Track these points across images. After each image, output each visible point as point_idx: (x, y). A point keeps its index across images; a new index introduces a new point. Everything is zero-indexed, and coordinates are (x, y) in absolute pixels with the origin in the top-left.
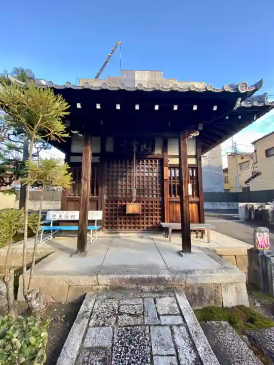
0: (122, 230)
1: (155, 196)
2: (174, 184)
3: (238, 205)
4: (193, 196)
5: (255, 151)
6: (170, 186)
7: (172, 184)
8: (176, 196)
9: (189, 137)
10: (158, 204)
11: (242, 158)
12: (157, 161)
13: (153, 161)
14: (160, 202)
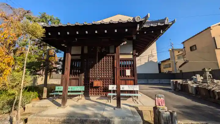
0: (92, 95)
1: (110, 77)
2: (123, 69)
3: (170, 81)
4: (131, 77)
5: (184, 48)
6: (121, 71)
7: (122, 69)
8: (121, 77)
9: (121, 45)
10: (112, 81)
11: (179, 52)
12: (112, 57)
13: (109, 57)
14: (113, 80)
